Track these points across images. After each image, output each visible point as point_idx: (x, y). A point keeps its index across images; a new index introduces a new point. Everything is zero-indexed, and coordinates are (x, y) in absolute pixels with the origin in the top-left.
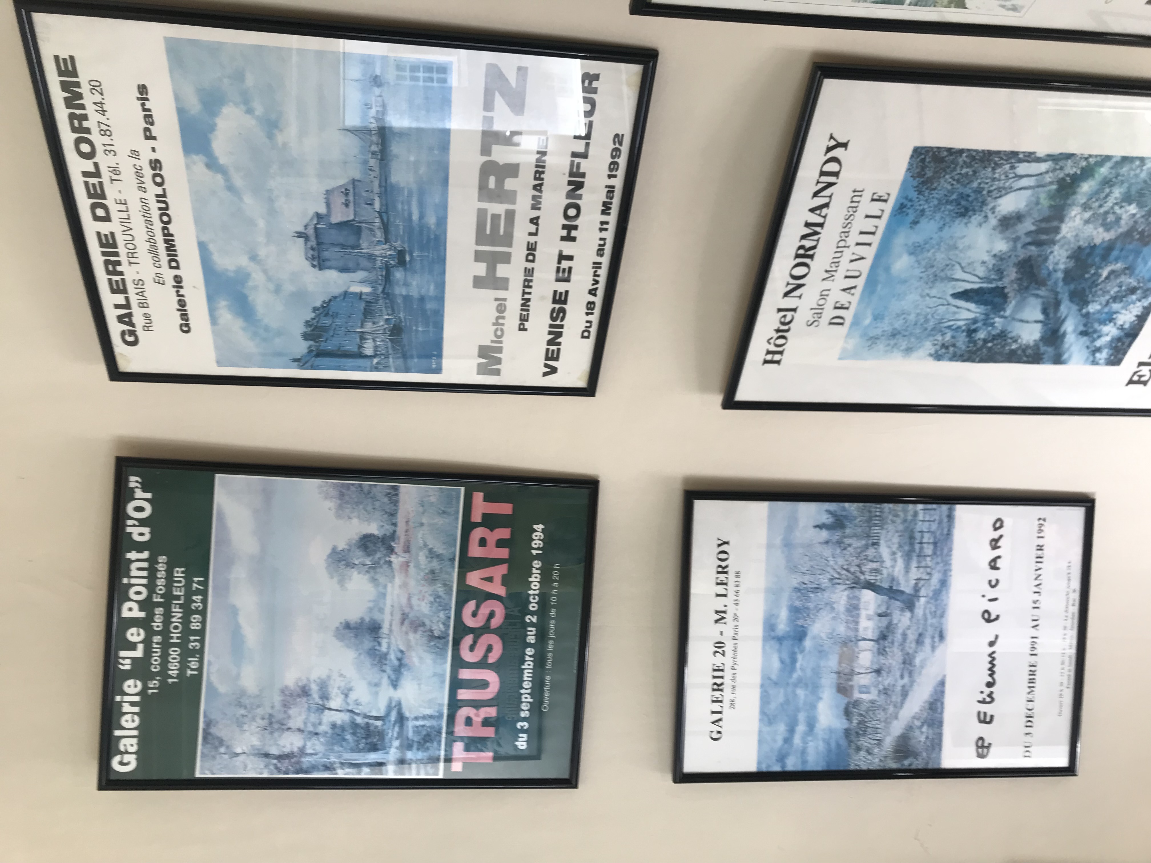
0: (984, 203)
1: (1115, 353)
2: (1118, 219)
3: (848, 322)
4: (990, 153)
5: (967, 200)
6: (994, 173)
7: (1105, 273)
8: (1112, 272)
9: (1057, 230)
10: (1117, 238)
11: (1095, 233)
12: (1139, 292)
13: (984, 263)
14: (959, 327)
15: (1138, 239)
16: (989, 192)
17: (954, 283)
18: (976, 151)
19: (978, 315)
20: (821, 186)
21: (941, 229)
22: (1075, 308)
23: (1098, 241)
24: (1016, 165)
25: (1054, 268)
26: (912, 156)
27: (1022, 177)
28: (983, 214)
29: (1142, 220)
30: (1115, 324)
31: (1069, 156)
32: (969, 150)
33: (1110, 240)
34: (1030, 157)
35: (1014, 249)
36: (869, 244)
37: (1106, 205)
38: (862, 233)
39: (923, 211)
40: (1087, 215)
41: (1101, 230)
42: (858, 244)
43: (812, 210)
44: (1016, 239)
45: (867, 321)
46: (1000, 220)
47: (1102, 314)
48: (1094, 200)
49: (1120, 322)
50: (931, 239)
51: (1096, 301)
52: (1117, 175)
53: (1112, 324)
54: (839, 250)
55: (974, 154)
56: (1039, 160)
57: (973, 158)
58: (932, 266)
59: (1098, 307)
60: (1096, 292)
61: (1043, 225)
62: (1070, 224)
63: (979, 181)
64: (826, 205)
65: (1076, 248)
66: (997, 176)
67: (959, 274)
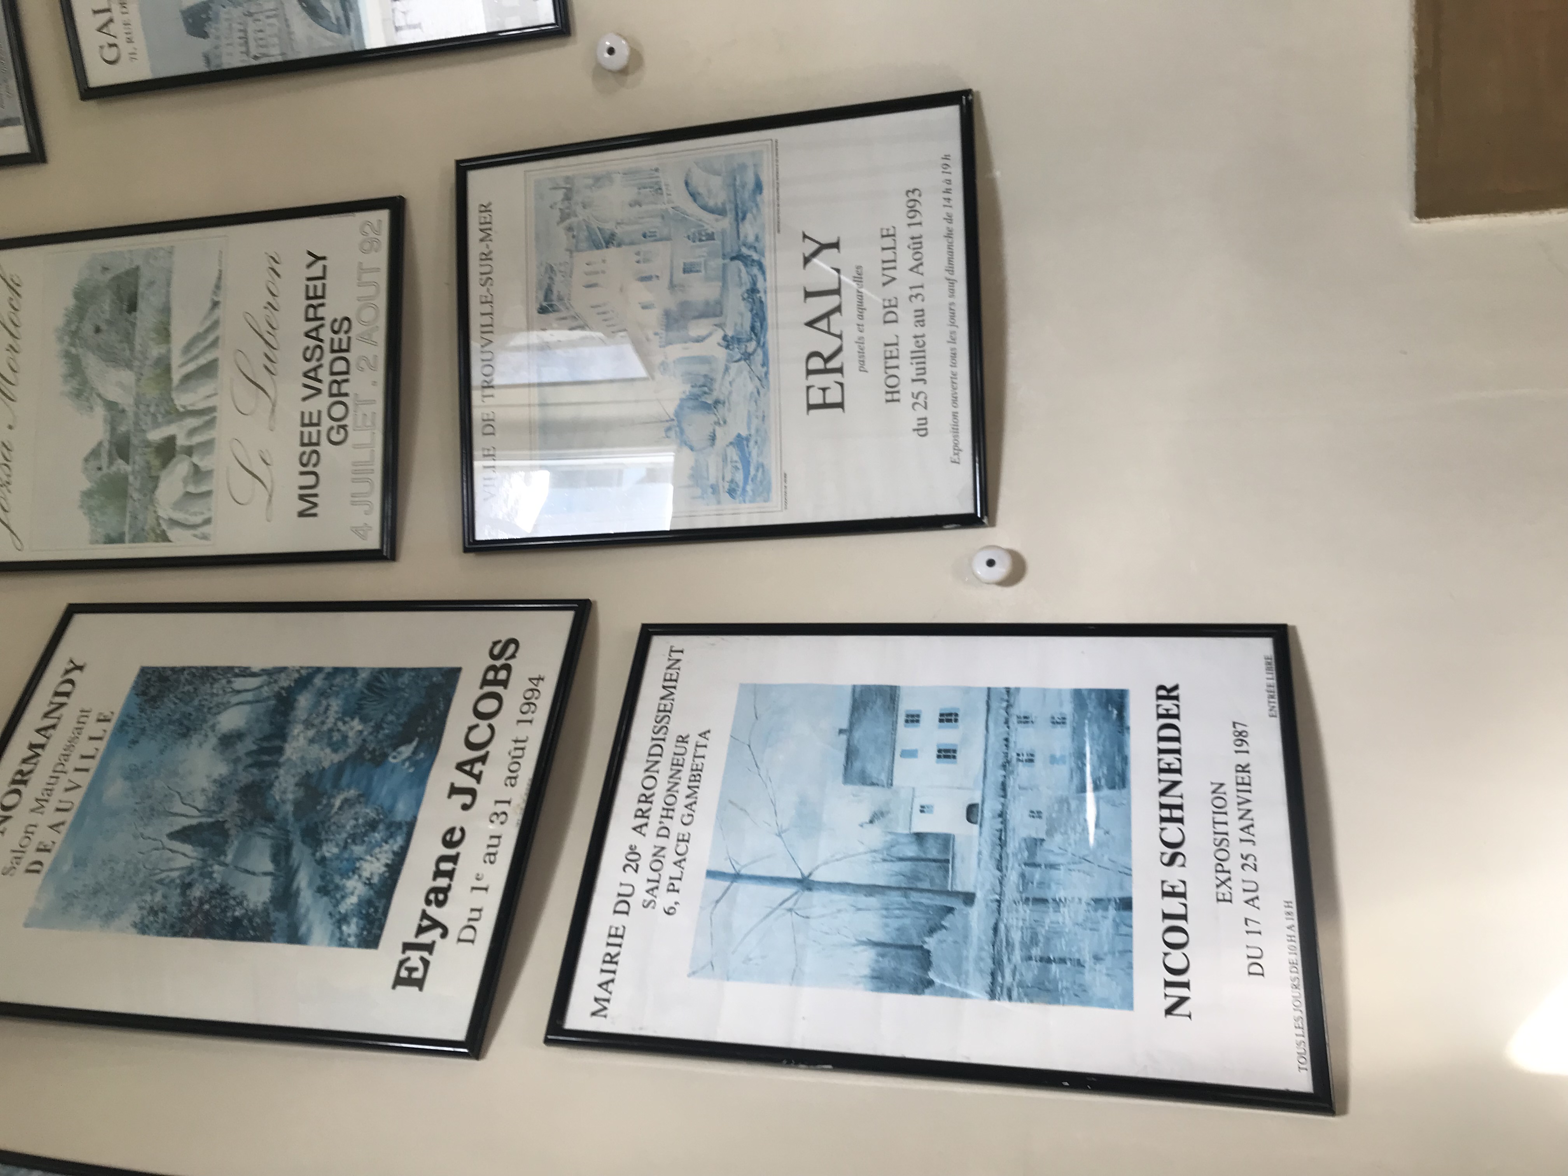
0: (205, 721)
1: (368, 926)
2: (345, 737)
3: (45, 869)
4: (209, 669)
5: (189, 719)
6: (212, 688)
7: (337, 803)
8: (346, 801)
9: (280, 750)
10: (347, 759)
11: (322, 754)
12: (381, 827)
13: (203, 790)
14: (173, 881)
15: (369, 760)
16: (210, 708)
17: (171, 818)
18: (196, 668)
19: (195, 861)
20: (53, 706)
21: (162, 752)
22: (308, 851)
23: (326, 764)
24: (233, 679)
25: (281, 799)
26: (139, 676)
27: (239, 692)
28: (203, 732)
29: (371, 738)
30: (360, 876)
31: (283, 669)
32: (190, 668)
33: (340, 762)
34: (245, 672)
35: (234, 773)
36: (87, 770)
37: (328, 721)
38: (83, 757)
39: (143, 730)
40: (311, 733)
41: (328, 750)
42: (77, 770)
43: (38, 731)
44: (236, 761)
45: (66, 868)
46: (220, 739)
47: (342, 862)
48: (314, 715)
49: (366, 874)
50: (151, 762)
51: (331, 840)
52: (332, 686)
53: (356, 877)
54: (56, 774)
55: (194, 670)
56: (254, 675)
57: (194, 675)
58: (150, 797)
59: (335, 850)
60: (329, 827)
61: (265, 744)
62: (295, 744)
63: (200, 698)
64: (53, 727)
65: (304, 773)
66: (215, 691)
67: (179, 808)
